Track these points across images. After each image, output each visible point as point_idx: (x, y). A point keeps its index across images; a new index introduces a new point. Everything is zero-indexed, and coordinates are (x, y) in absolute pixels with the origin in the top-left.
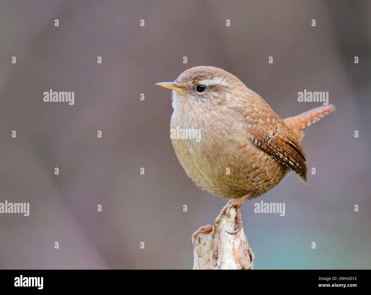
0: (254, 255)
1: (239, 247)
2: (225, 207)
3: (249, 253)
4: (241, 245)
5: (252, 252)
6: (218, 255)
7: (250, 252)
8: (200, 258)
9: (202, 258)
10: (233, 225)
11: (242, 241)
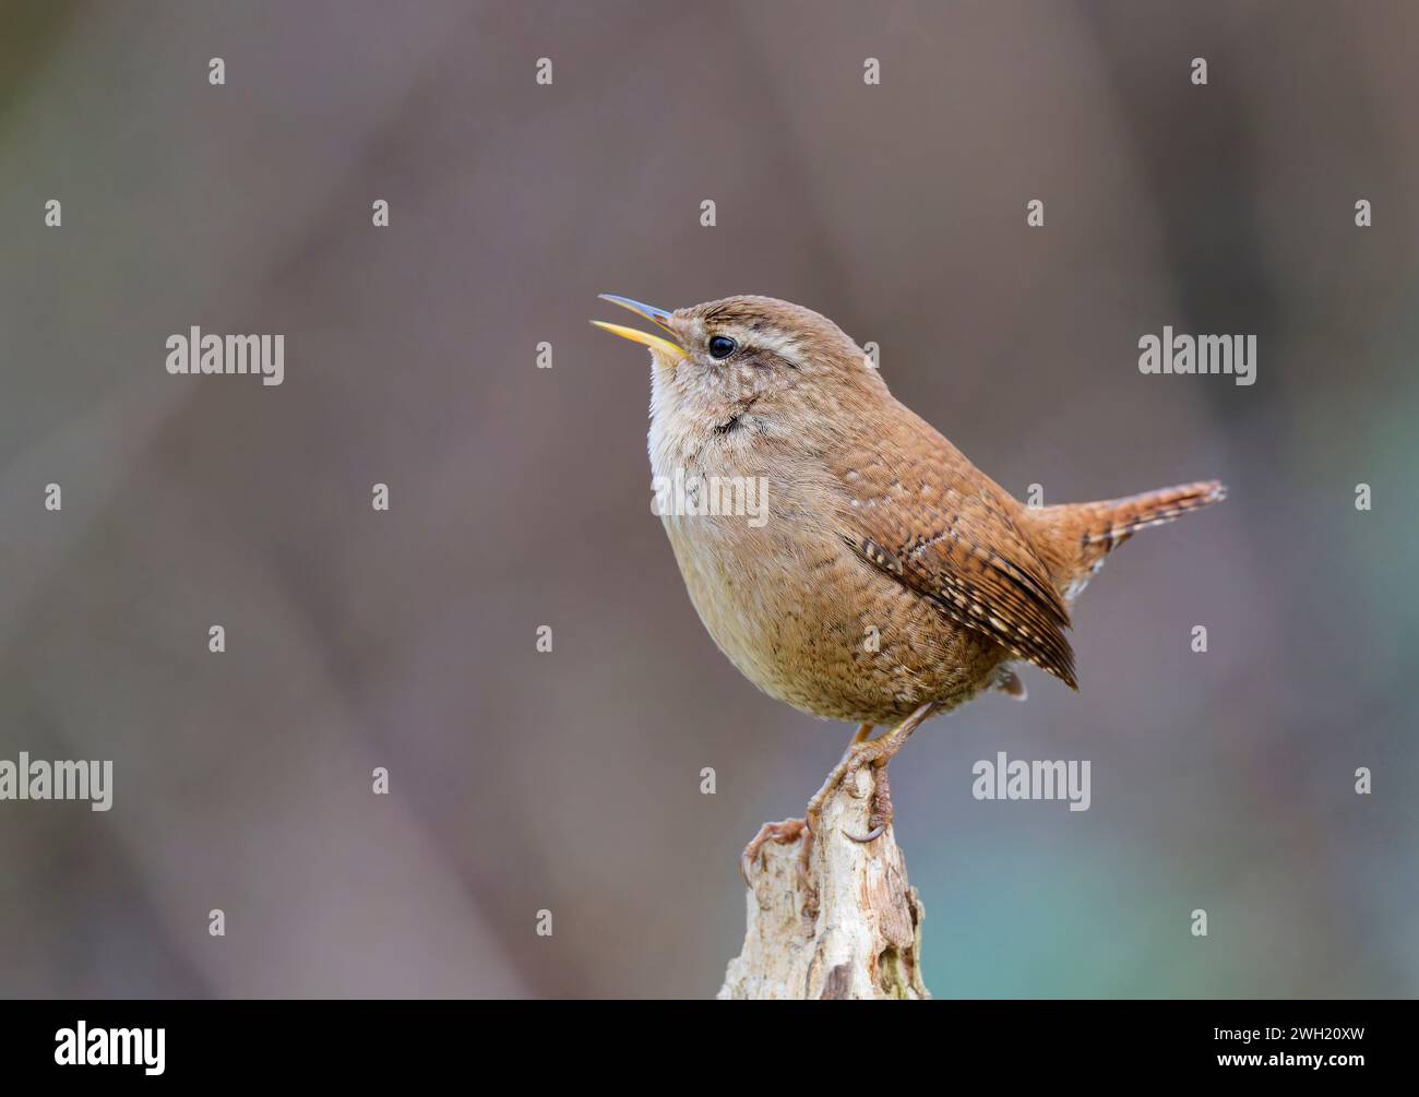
0: (923, 909)
1: (880, 883)
2: (839, 768)
3: (910, 902)
4: (886, 877)
5: (916, 898)
6: (816, 906)
7: (913, 898)
8: (764, 914)
9: (771, 913)
10: (864, 818)
11: (888, 866)
